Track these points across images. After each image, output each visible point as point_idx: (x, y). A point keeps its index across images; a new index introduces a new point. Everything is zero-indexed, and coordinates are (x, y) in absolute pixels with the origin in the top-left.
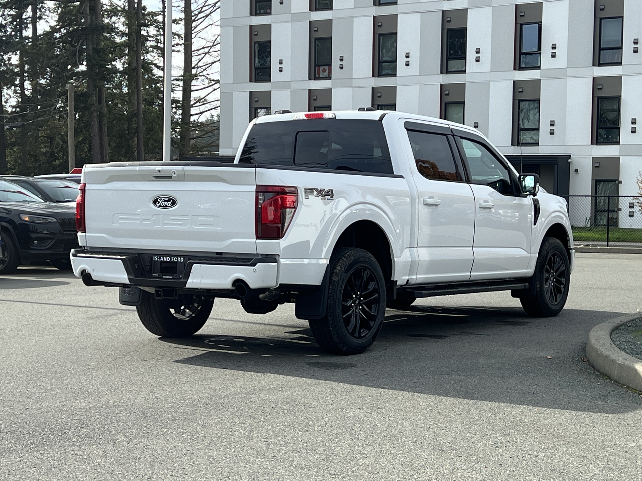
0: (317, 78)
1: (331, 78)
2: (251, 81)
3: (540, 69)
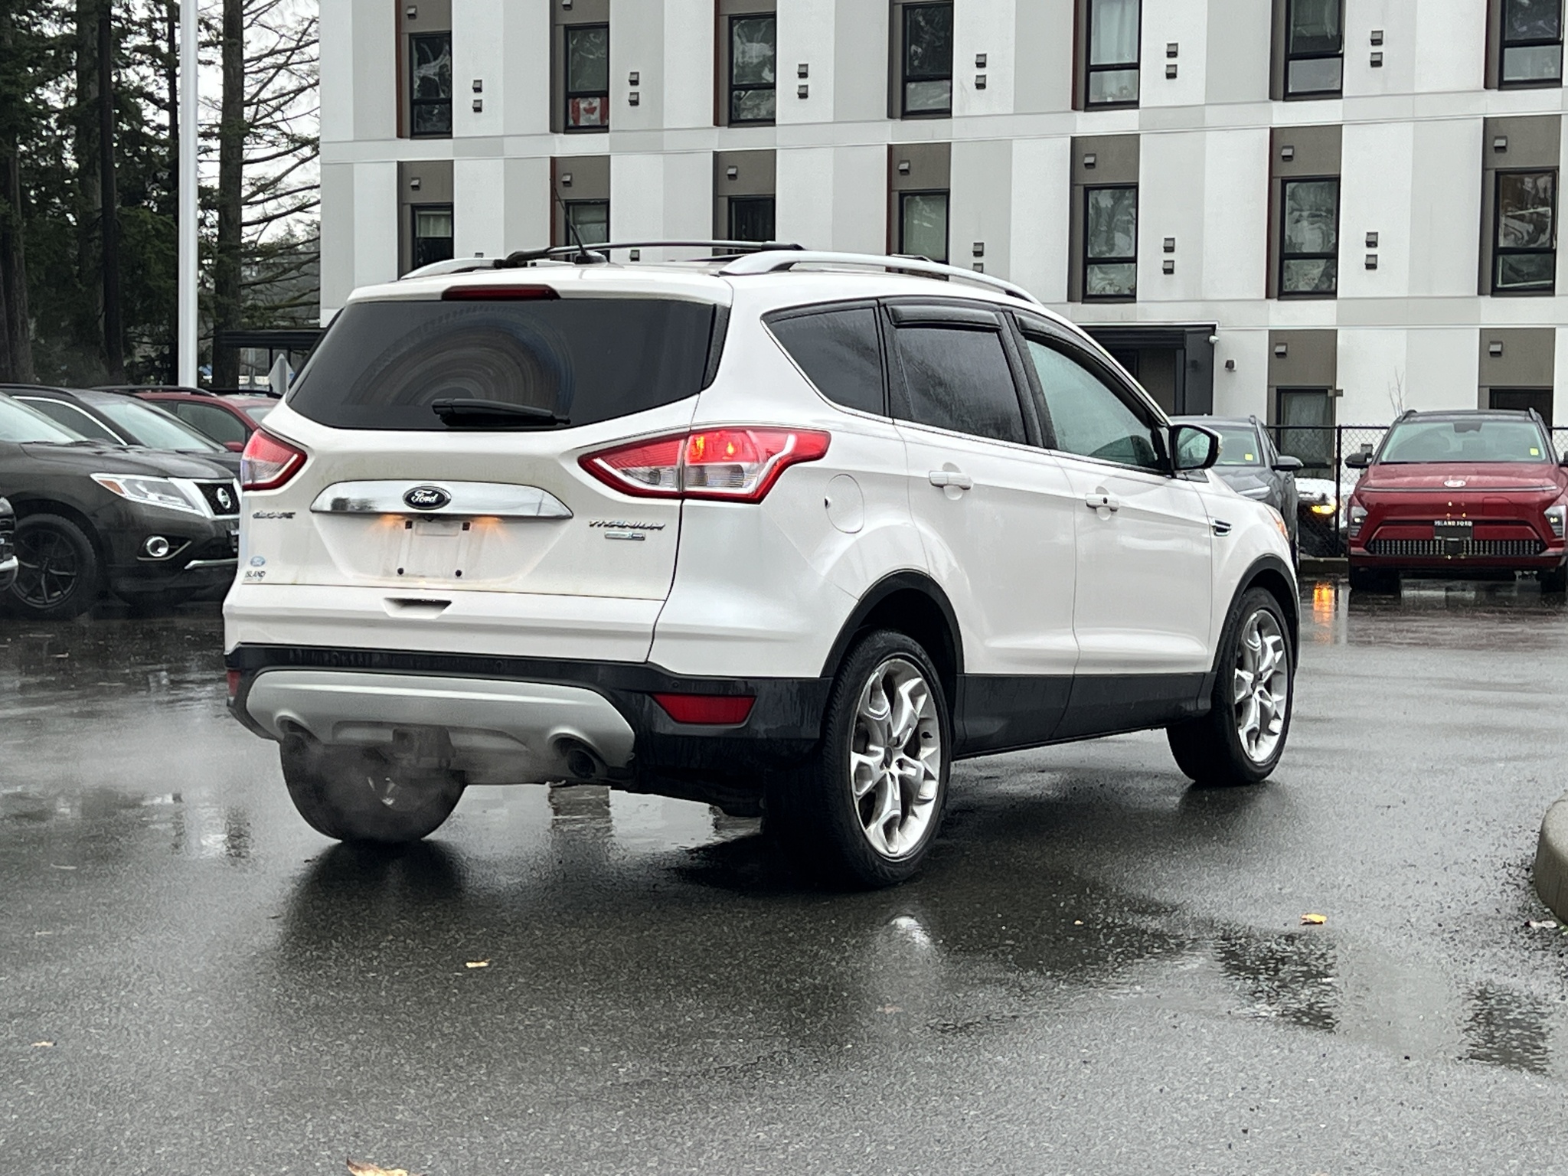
0: (572, 128)
1: (607, 127)
2: (400, 135)
3: (1138, 108)
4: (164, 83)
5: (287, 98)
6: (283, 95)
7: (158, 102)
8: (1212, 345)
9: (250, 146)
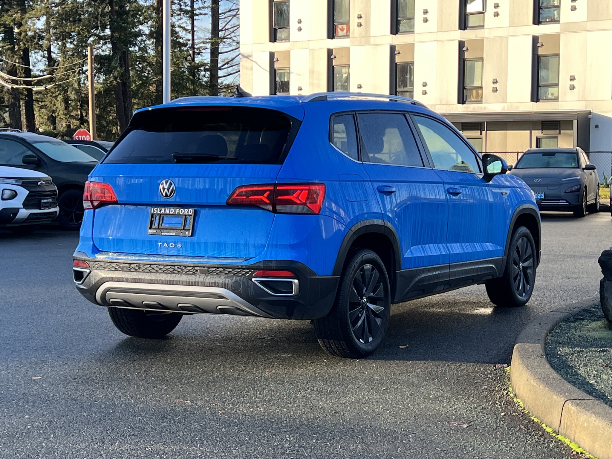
0: (335, 36)
1: (349, 36)
2: (270, 41)
3: (559, 23)
4: (189, 22)
5: (236, 28)
6: (235, 27)
7: (186, 30)
8: (590, 119)
9: (222, 47)
